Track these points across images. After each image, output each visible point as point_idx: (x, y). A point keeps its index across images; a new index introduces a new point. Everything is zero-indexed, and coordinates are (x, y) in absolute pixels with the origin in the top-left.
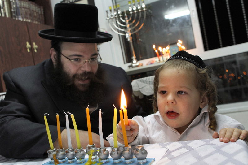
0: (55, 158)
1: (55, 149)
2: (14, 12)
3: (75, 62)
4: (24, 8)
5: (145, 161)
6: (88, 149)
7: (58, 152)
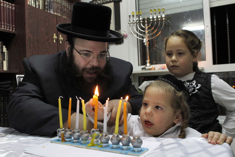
0: (62, 136)
1: (64, 128)
2: (47, 5)
3: (84, 57)
4: (56, 2)
5: (139, 149)
6: (92, 132)
7: (66, 131)
